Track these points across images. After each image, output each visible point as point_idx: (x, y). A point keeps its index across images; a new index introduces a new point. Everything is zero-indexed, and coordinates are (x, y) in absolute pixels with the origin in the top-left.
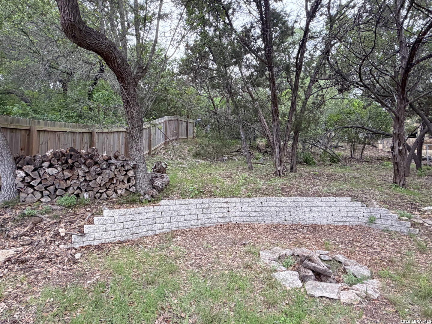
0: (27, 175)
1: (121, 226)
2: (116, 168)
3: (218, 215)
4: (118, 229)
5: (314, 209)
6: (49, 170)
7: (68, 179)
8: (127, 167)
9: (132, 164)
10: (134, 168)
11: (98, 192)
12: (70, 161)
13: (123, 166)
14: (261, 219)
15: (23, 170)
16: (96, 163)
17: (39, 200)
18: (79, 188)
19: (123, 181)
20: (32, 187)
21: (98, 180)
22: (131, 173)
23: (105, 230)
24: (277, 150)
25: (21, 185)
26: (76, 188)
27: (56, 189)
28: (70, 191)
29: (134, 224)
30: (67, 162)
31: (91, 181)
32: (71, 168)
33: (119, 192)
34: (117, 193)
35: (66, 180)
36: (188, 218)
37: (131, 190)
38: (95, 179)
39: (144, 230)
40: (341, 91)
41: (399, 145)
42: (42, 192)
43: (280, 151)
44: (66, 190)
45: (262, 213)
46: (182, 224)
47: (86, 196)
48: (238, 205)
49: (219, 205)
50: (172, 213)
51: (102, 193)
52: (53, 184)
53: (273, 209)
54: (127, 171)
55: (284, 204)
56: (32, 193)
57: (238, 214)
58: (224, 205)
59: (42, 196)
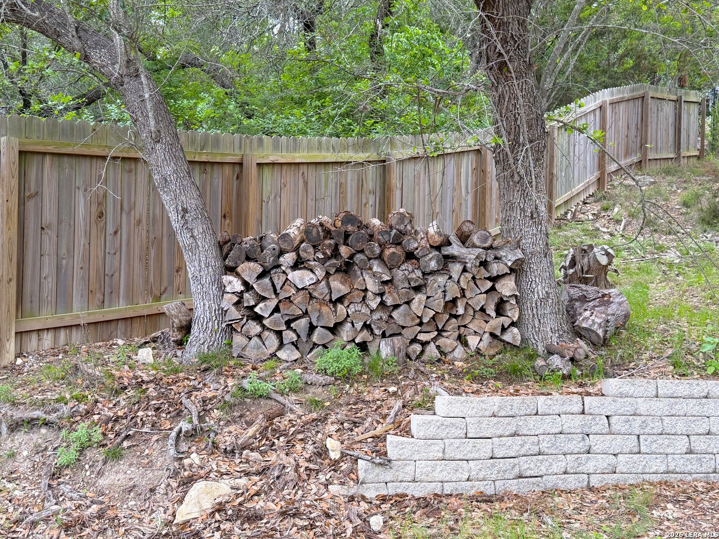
0: (248, 287)
1: (485, 448)
2: (465, 270)
4: (477, 456)
6: (296, 276)
7: (340, 300)
8: (496, 269)
9: (510, 257)
10: (517, 270)
11: (414, 341)
12: (344, 251)
13: (484, 264)
15: (238, 275)
16: (410, 256)
17: (273, 355)
18: (367, 326)
19: (483, 310)
20: (259, 318)
21: (414, 305)
22: (507, 287)
23: (440, 455)
25: (234, 314)
26: (359, 325)
27: (312, 328)
28: (346, 332)
29: (522, 446)
30: (336, 253)
31: (396, 307)
32: (346, 269)
33: (473, 341)
34: (465, 344)
35: (335, 303)
36: (700, 444)
37: (507, 337)
38: (408, 303)
39: (555, 468)
42: (279, 334)
44: (334, 330)
46: (679, 463)
47: (385, 349)
50: (644, 424)
51: (424, 344)
52: (306, 314)
54: (494, 279)
56: (259, 336)
59: (281, 345)
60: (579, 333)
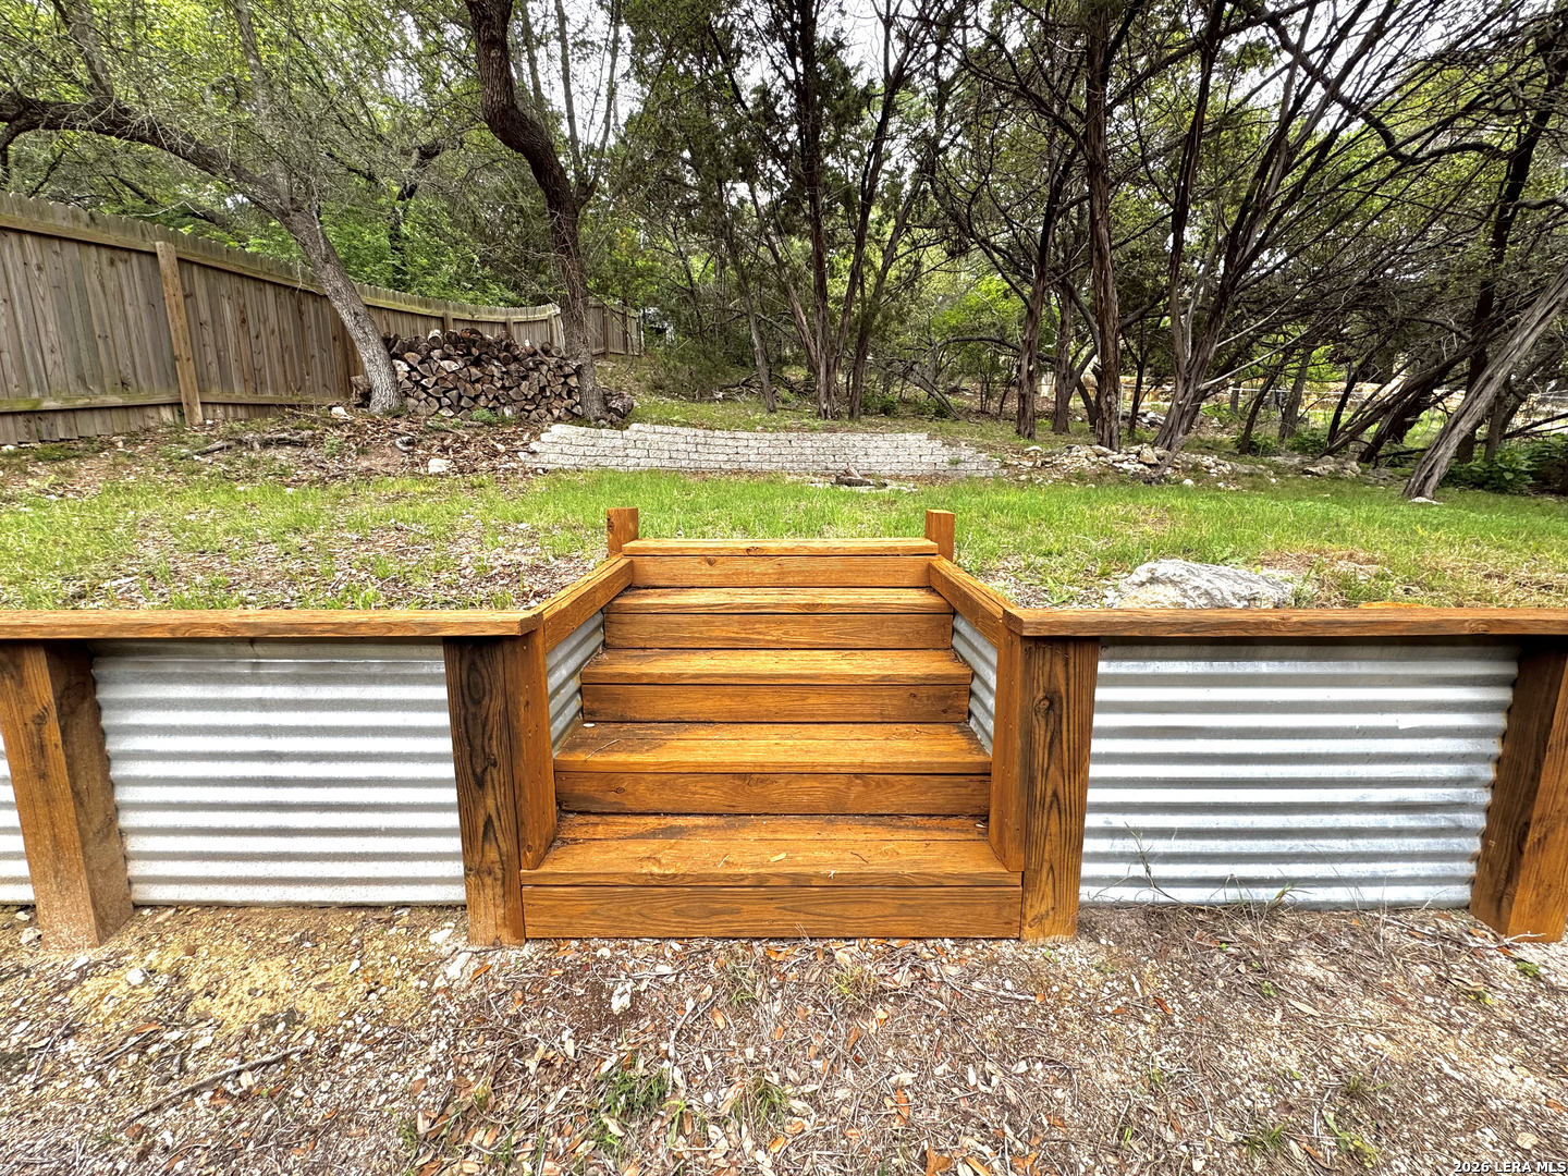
0: (413, 368)
2: (549, 369)
3: (721, 458)
5: (870, 451)
6: (445, 363)
7: (477, 381)
8: (567, 370)
9: (575, 364)
10: (578, 372)
11: (523, 409)
12: (475, 352)
13: (560, 367)
14: (788, 465)
15: (405, 361)
16: (516, 359)
17: (436, 412)
18: (495, 398)
19: (560, 394)
20: (425, 389)
21: (522, 388)
22: (573, 381)
24: (822, 370)
25: (408, 384)
26: (491, 397)
27: (460, 397)
28: (482, 401)
30: (469, 353)
31: (511, 388)
32: (477, 363)
33: (556, 412)
34: (552, 414)
35: (473, 383)
36: (674, 455)
37: (574, 410)
38: (519, 386)
40: (952, 254)
42: (439, 400)
43: (828, 371)
44: (475, 399)
45: (790, 458)
46: (666, 463)
47: (508, 412)
48: (752, 443)
49: (722, 442)
51: (530, 412)
52: (456, 388)
53: (808, 451)
54: (567, 376)
55: (825, 444)
56: (425, 400)
57: (752, 458)
58: (730, 442)
59: (441, 407)
60: (610, 410)
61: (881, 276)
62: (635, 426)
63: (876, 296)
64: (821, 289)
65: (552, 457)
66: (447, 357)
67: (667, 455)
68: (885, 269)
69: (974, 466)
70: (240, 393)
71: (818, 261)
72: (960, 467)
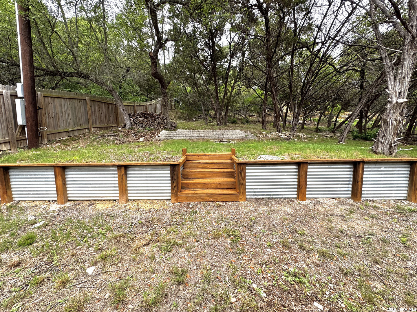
0: (134, 120)
2: (160, 119)
3: (196, 136)
5: (228, 134)
6: (140, 118)
7: (146, 122)
8: (164, 119)
9: (165, 117)
10: (166, 119)
11: (155, 127)
12: (146, 116)
14: (210, 137)
15: (133, 118)
16: (154, 117)
17: (138, 128)
18: (150, 125)
19: (162, 124)
20: (136, 124)
24: (218, 115)
25: (133, 123)
27: (143, 125)
28: (147, 125)
30: (145, 116)
32: (146, 118)
33: (161, 127)
37: (165, 127)
38: (154, 122)
41: (264, 113)
42: (139, 126)
43: (219, 115)
44: (146, 125)
45: (211, 135)
47: (152, 128)
48: (203, 133)
49: (196, 132)
52: (142, 123)
53: (215, 134)
54: (164, 120)
55: (218, 132)
56: (136, 126)
57: (203, 136)
58: (198, 133)
60: (172, 126)
61: (231, 93)
62: (178, 130)
63: (230, 98)
64: (217, 97)
65: (162, 137)
66: (140, 117)
67: (185, 136)
68: (232, 91)
69: (250, 137)
70: (98, 125)
71: (216, 91)
72: (248, 137)
